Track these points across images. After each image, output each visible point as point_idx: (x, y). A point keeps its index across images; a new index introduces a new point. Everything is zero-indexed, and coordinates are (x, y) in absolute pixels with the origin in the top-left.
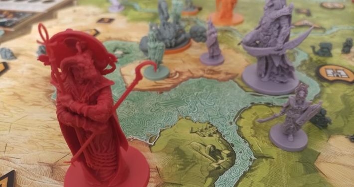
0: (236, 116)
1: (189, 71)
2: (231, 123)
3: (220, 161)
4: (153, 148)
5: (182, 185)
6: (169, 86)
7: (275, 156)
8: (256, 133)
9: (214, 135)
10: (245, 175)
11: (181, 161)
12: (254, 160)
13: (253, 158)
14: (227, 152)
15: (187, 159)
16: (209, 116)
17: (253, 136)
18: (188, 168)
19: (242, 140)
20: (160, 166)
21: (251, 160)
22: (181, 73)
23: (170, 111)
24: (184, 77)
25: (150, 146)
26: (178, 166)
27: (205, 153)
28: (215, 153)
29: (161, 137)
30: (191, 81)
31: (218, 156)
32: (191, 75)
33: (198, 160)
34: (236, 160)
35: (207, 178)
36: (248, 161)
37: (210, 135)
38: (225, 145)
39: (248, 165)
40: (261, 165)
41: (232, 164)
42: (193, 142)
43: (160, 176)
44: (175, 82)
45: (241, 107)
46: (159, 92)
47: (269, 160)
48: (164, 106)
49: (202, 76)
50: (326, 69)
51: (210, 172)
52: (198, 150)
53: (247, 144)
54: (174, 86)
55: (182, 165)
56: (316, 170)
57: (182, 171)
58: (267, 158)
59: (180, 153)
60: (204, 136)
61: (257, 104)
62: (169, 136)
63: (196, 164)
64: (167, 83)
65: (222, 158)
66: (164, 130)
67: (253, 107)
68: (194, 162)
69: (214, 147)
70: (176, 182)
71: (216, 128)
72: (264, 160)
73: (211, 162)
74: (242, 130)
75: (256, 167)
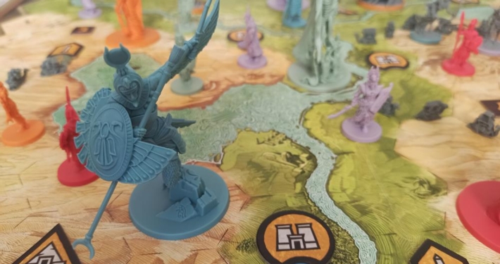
0: (300, 119)
1: (226, 79)
2: (298, 127)
3: (302, 166)
4: (222, 167)
5: (272, 196)
6: (210, 99)
7: (355, 150)
8: (327, 132)
9: (285, 142)
10: (332, 173)
11: (261, 173)
12: (336, 158)
13: (334, 156)
14: (306, 155)
15: (265, 170)
16: (271, 124)
17: (326, 135)
18: (271, 179)
19: (316, 141)
20: (239, 183)
21: (333, 158)
22: (218, 83)
23: (223, 126)
24: (223, 86)
25: (218, 166)
26: (258, 179)
27: (282, 161)
28: (293, 159)
29: (226, 155)
30: (233, 90)
31: (298, 161)
32: (230, 84)
33: (278, 168)
34: (318, 162)
35: (295, 183)
36: (330, 160)
38: (301, 150)
39: (331, 164)
40: (344, 161)
42: (265, 153)
43: (244, 192)
44: (215, 93)
45: (302, 108)
46: (200, 108)
47: (350, 155)
48: (214, 122)
49: (243, 83)
50: (376, 57)
51: (296, 177)
52: (274, 159)
53: (323, 144)
54: (216, 98)
55: (264, 177)
57: (266, 183)
58: (347, 153)
59: (255, 166)
60: (274, 145)
61: (317, 104)
62: (234, 152)
63: (278, 173)
64: (205, 97)
65: (303, 162)
66: (225, 147)
67: (315, 107)
68: (274, 172)
69: (290, 153)
70: (264, 194)
71: (284, 134)
72: (345, 156)
73: (293, 168)
74: (312, 131)
75: (341, 163)
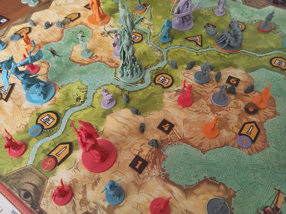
0: (99, 87)
1: (102, 57)
3: (77, 103)
5: (59, 106)
7: (96, 108)
8: (100, 97)
9: (84, 92)
11: (65, 98)
12: (89, 106)
14: (83, 100)
15: (68, 98)
17: (97, 98)
18: (65, 101)
19: (92, 98)
20: (57, 98)
22: (97, 57)
23: (77, 76)
24: (97, 60)
25: (60, 89)
26: (63, 99)
27: (75, 98)
28: (78, 99)
29: (65, 86)
30: (98, 63)
32: (100, 59)
33: (71, 100)
34: (83, 104)
35: (68, 107)
37: (83, 92)
38: (84, 98)
39: (85, 107)
40: (89, 109)
41: (80, 105)
42: (75, 93)
43: (55, 101)
44: (91, 61)
45: (106, 83)
46: (80, 65)
48: (77, 73)
49: (104, 62)
50: (162, 76)
51: (71, 105)
52: (74, 96)
53: (92, 100)
54: (89, 64)
56: (105, 117)
57: (63, 102)
59: (67, 95)
60: (80, 92)
61: (113, 84)
62: (69, 87)
64: (87, 61)
66: (69, 84)
67: (110, 85)
68: (68, 100)
69: (80, 97)
70: (58, 104)
71: (88, 90)
72: (92, 107)
73: (74, 102)
75: (87, 109)
